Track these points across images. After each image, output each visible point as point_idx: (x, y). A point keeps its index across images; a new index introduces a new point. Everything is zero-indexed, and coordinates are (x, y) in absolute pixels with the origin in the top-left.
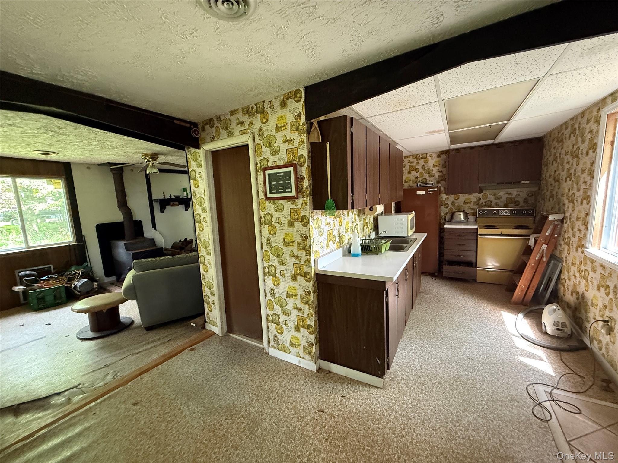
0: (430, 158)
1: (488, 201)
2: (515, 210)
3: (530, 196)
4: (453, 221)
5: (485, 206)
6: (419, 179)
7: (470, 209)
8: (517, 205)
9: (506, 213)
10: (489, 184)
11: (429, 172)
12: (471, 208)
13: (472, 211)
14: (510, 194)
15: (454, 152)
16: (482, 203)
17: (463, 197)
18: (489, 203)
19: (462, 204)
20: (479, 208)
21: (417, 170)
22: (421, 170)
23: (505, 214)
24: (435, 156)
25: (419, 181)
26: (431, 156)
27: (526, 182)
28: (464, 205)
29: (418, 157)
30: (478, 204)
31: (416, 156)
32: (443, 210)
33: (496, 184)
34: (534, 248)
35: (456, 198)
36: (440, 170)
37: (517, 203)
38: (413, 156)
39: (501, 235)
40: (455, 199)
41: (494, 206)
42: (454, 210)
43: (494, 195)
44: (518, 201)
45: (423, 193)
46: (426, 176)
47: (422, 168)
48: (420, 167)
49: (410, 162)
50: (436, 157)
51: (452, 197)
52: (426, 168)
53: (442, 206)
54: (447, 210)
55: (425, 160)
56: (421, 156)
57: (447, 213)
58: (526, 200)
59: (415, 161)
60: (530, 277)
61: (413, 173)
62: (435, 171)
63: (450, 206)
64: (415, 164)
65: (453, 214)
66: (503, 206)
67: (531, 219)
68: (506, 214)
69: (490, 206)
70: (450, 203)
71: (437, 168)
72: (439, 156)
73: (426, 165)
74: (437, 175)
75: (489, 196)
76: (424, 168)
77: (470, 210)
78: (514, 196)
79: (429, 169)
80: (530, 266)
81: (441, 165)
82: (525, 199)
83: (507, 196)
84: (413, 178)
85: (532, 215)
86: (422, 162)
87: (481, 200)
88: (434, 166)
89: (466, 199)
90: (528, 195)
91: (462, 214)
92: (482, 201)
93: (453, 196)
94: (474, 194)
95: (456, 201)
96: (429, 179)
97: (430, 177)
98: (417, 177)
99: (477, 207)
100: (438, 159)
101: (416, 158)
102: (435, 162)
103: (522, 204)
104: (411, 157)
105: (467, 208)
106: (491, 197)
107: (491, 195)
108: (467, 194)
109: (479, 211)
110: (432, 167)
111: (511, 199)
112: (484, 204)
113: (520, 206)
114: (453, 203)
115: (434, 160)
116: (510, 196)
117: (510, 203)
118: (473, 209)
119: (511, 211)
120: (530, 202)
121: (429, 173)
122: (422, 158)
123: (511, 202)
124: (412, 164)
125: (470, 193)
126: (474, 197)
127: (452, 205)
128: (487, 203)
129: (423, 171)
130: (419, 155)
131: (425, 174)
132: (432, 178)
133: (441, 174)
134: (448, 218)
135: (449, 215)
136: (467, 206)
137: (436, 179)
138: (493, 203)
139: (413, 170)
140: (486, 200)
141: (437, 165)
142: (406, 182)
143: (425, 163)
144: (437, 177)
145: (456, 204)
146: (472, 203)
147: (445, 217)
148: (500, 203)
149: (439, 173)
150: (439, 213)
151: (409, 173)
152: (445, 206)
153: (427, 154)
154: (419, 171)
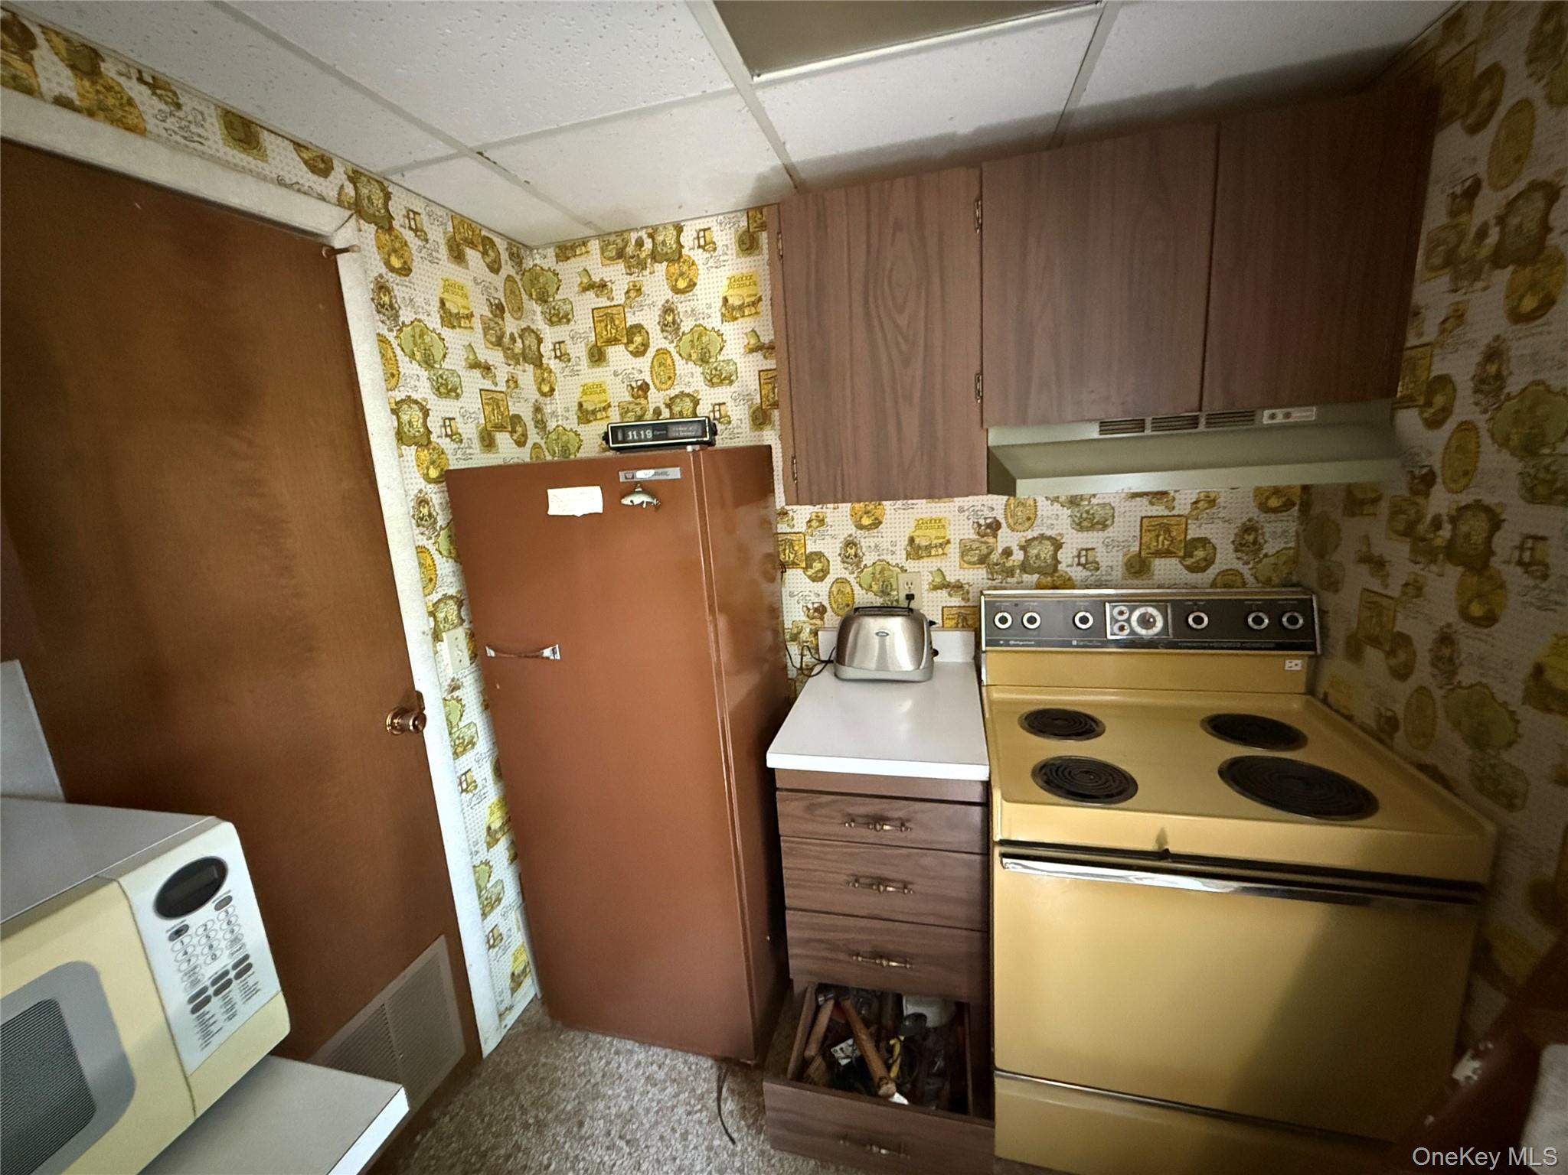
0: (698, 256)
1: (1042, 537)
3: (1274, 511)
4: (848, 671)
6: (656, 398)
7: (945, 585)
9: (1147, 623)
10: (1050, 433)
11: (704, 351)
12: (951, 578)
13: (956, 601)
14: (1163, 495)
16: (1007, 552)
17: (901, 518)
18: (1046, 550)
19: (899, 558)
21: (635, 339)
22: (658, 340)
23: (1142, 632)
24: (725, 238)
26: (706, 244)
27: (1292, 415)
28: (912, 565)
29: (630, 249)
30: (983, 560)
31: (619, 246)
32: (801, 592)
35: (866, 521)
36: (764, 340)
37: (1200, 554)
38: (605, 238)
40: (860, 527)
41: (1078, 574)
42: (861, 598)
43: (1074, 502)
44: (1204, 542)
46: (690, 377)
47: (664, 327)
48: (649, 318)
49: (591, 286)
50: (733, 248)
51: (840, 517)
52: (685, 328)
53: (784, 567)
54: (820, 593)
55: (675, 268)
57: (821, 610)
58: (1248, 540)
59: (617, 276)
61: (618, 355)
62: (735, 342)
63: (837, 570)
64: (619, 298)
66: (1118, 573)
67: (1295, 664)
69: (1054, 574)
70: (830, 547)
71: (745, 324)
73: (681, 308)
74: (748, 369)
75: (1045, 508)
76: (676, 326)
78: (1182, 508)
79: (700, 331)
81: (765, 306)
82: (1248, 528)
83: (1144, 508)
84: (619, 394)
85: (1303, 644)
86: (656, 282)
87: (1004, 531)
88: (730, 311)
89: (920, 524)
90: (1264, 508)
92: (1006, 538)
93: (845, 507)
94: (960, 500)
95: (866, 540)
97: (711, 383)
98: (644, 388)
100: (745, 265)
101: (620, 254)
102: (735, 282)
103: (1226, 559)
104: (594, 246)
105: (927, 579)
106: (1055, 517)
107: (1058, 500)
108: (922, 500)
109: (993, 607)
110: (715, 321)
111: (1167, 529)
112: (1018, 556)
114: (851, 552)
115: (726, 272)
116: (1159, 510)
117: (1158, 554)
118: (958, 587)
120: (1271, 547)
121: (704, 360)
122: (655, 256)
123: (1166, 544)
124: (603, 302)
125: (940, 493)
126: (961, 516)
127: (845, 558)
128: (1033, 552)
129: (671, 348)
130: (634, 236)
131: (682, 367)
132: (723, 393)
133: (771, 364)
134: (827, 642)
135: (832, 620)
136: (923, 571)
137: (747, 397)
138: (1066, 556)
139: (613, 341)
140: (1030, 535)
141: (741, 307)
142: (586, 415)
143: (677, 291)
144: (753, 384)
145: (868, 559)
146: (954, 550)
147: (815, 634)
148: (1104, 558)
149: (759, 356)
150: (775, 612)
151: (597, 356)
152: (808, 566)
153: (679, 229)
154: (646, 345)
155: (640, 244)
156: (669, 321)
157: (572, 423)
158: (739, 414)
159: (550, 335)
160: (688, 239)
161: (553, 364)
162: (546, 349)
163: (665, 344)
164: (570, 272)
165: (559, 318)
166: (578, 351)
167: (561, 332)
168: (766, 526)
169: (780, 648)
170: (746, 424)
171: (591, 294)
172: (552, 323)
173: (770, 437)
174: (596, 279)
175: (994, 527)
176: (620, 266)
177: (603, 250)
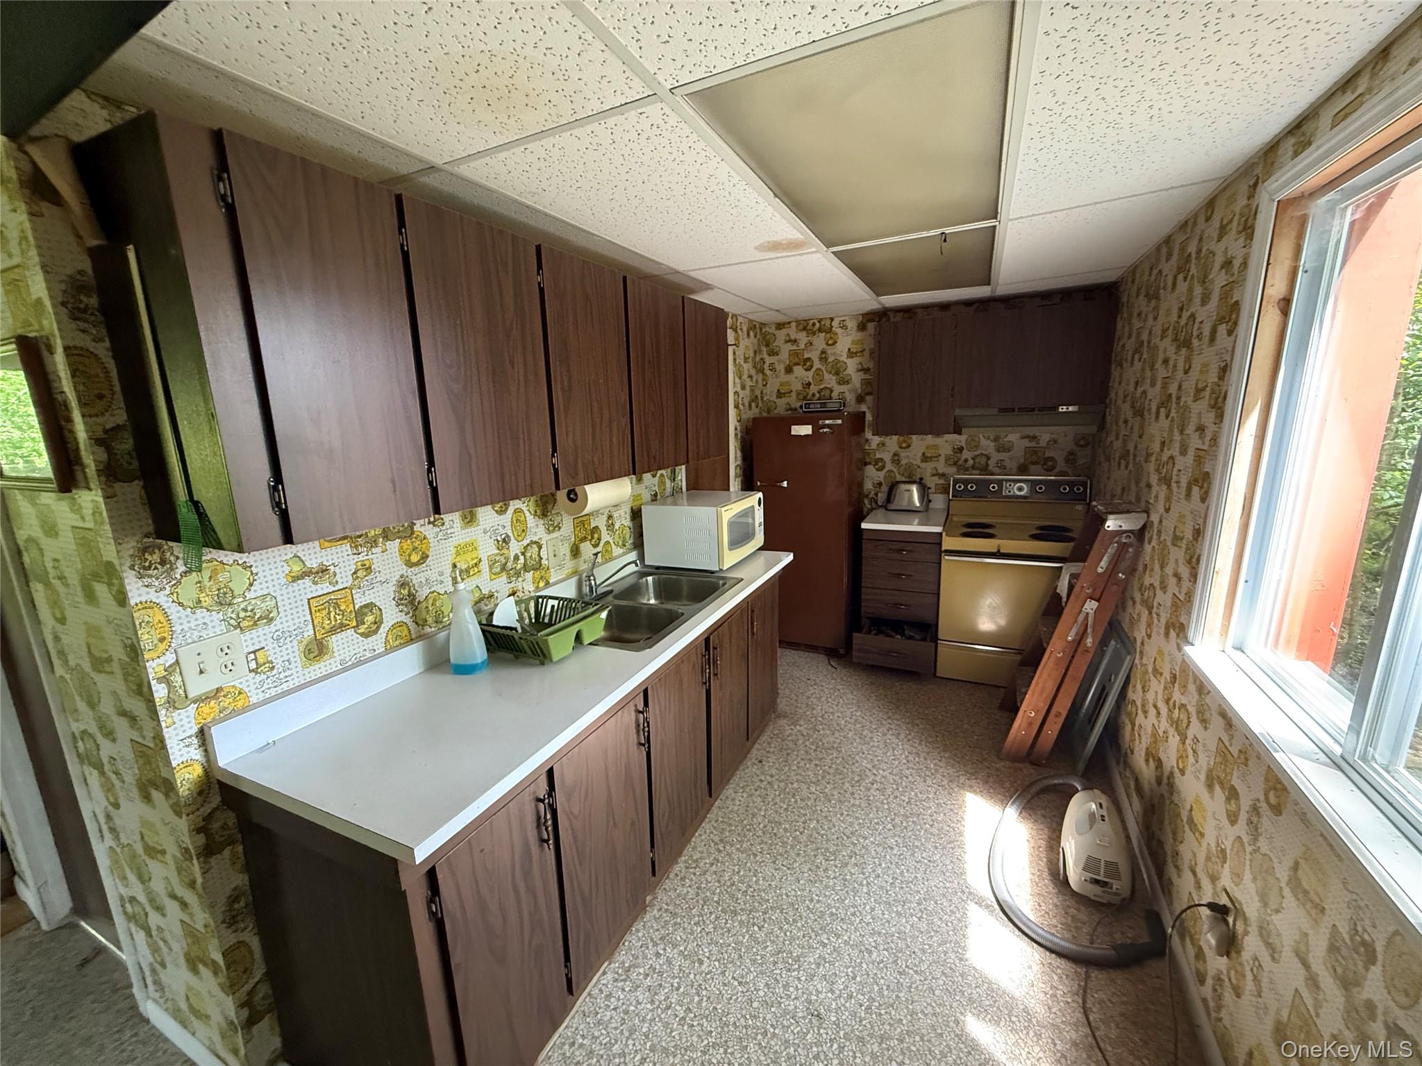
0: (839, 331)
1: (982, 454)
2: (1040, 482)
3: (1082, 446)
4: (892, 507)
5: (973, 467)
6: (814, 389)
7: (937, 474)
8: (1049, 470)
9: (1020, 489)
10: (979, 412)
11: (837, 370)
12: (940, 471)
13: (942, 481)
14: (1034, 437)
15: (899, 316)
16: (966, 460)
17: (920, 444)
18: (983, 461)
19: (918, 462)
20: (958, 473)
21: (807, 364)
22: (817, 365)
23: (1018, 493)
24: (851, 324)
25: (814, 395)
26: (843, 327)
27: (1071, 409)
28: (923, 465)
29: (809, 327)
30: (955, 464)
31: (805, 325)
32: (872, 476)
33: (995, 411)
34: (1066, 602)
35: (904, 445)
36: (865, 366)
37: (1050, 464)
38: (798, 322)
39: (998, 555)
40: (901, 447)
41: (997, 470)
42: (899, 478)
43: (996, 439)
44: (1052, 459)
45: (805, 430)
46: (830, 380)
47: (821, 359)
48: (814, 355)
49: (790, 341)
50: (855, 328)
51: (893, 442)
52: (830, 360)
53: (866, 464)
54: (879, 477)
55: (828, 335)
56: (818, 325)
57: (880, 484)
58: (1071, 458)
59: (803, 338)
60: (1051, 687)
61: (799, 371)
62: (852, 366)
63: (889, 466)
64: (802, 346)
65: (893, 487)
66: (1014, 471)
67: (1080, 507)
68: (1022, 493)
69: (985, 470)
70: (887, 457)
71: (857, 360)
72: (862, 327)
73: (829, 352)
74: (856, 379)
75: (983, 442)
76: (826, 359)
77: (936, 478)
78: (1043, 443)
79: (837, 361)
80: (1052, 659)
81: (867, 353)
82: (1071, 453)
83: (1026, 443)
84: (797, 386)
85: (1081, 498)
86: (820, 341)
87: (965, 451)
88: (851, 354)
89: (928, 447)
90: (1077, 444)
91: (914, 489)
92: (966, 454)
93: (895, 438)
94: (947, 437)
95: (903, 454)
96: (838, 389)
97: (839, 383)
98: (809, 384)
99: (954, 469)
100: (860, 335)
101: (804, 329)
102: (853, 342)
103: (1061, 465)
104: (793, 325)
105: (929, 472)
106: (987, 446)
107: (988, 438)
108: (930, 436)
109: (956, 482)
110: (844, 358)
111: (1036, 453)
112: (971, 462)
113: (1056, 470)
114: (896, 459)
115: (849, 339)
116: (1033, 444)
117: (1033, 463)
118: (943, 475)
119: (1033, 484)
120: (1080, 462)
121: (837, 374)
122: (820, 330)
123: (1035, 458)
124: (795, 347)
125: (938, 433)
126: (945, 443)
127: (893, 461)
128: (977, 460)
129: (823, 368)
130: (811, 322)
131: (827, 376)
132: (844, 388)
133: (867, 376)
134: (882, 497)
135: (885, 488)
136: (928, 467)
137: (855, 390)
138: (992, 463)
139: (798, 364)
140: (976, 453)
141: (856, 353)
142: (780, 395)
143: (828, 344)
144: (858, 385)
145: (904, 462)
146: (942, 459)
147: (876, 495)
148: (1008, 464)
149: (861, 373)
150: (861, 485)
151: (789, 370)
152: (876, 464)
153: (832, 319)
154: (812, 366)
155: (814, 324)
156: (823, 357)
157: (774, 398)
158: (850, 398)
159: (768, 360)
160: (835, 324)
161: (768, 372)
162: (766, 366)
163: (820, 366)
164: (781, 335)
165: (773, 353)
166: (781, 368)
167: (774, 359)
168: (860, 447)
169: (860, 502)
170: (853, 402)
171: (789, 344)
172: (770, 355)
173: (864, 408)
174: (793, 338)
175: (961, 449)
176: (804, 333)
177: (797, 326)
